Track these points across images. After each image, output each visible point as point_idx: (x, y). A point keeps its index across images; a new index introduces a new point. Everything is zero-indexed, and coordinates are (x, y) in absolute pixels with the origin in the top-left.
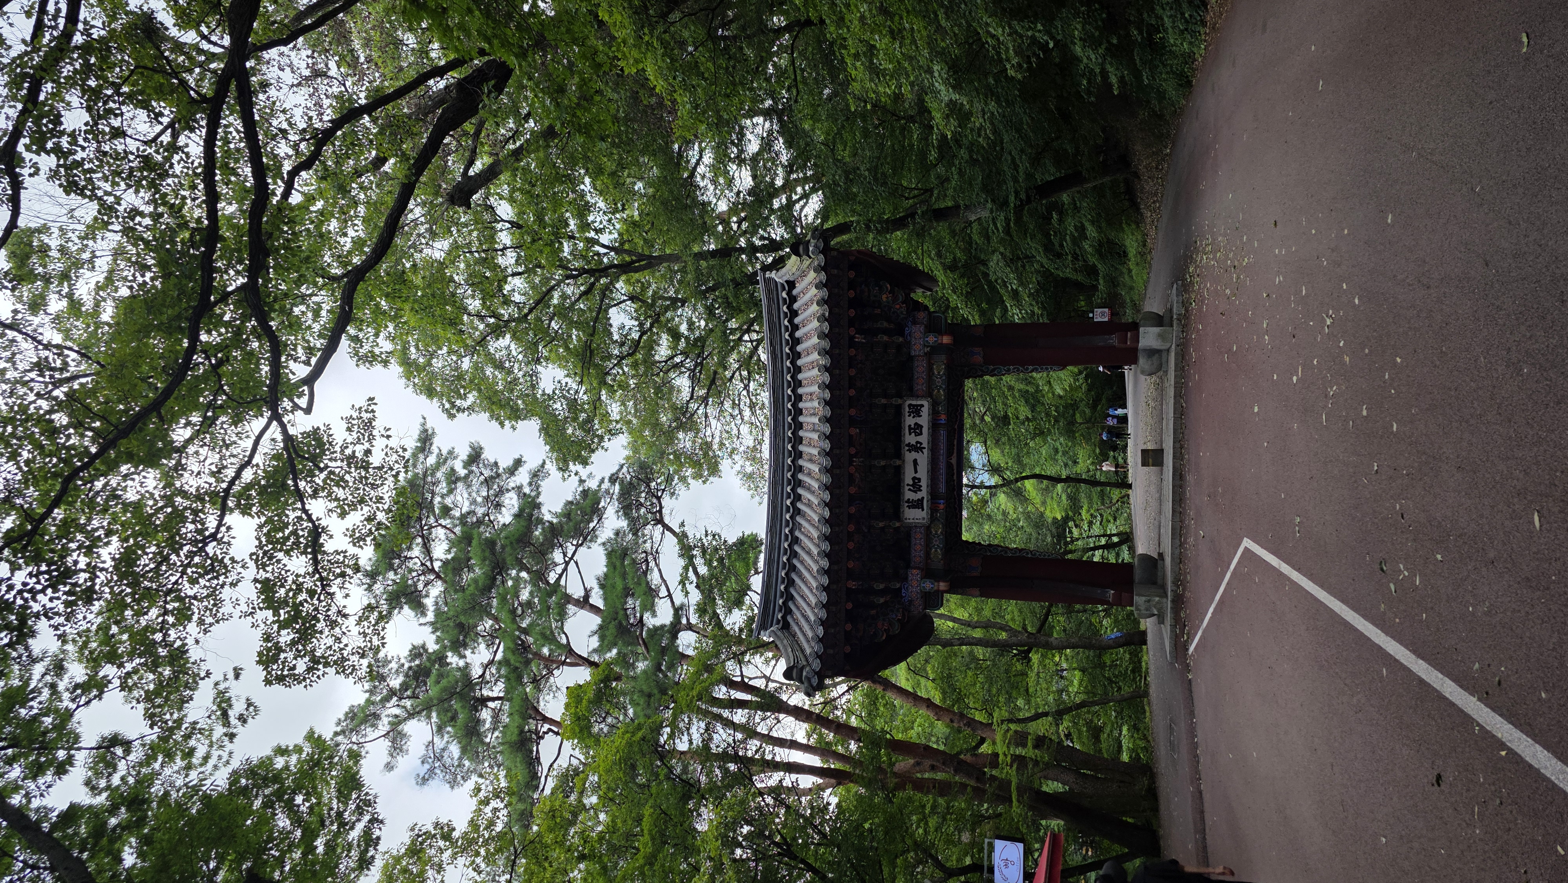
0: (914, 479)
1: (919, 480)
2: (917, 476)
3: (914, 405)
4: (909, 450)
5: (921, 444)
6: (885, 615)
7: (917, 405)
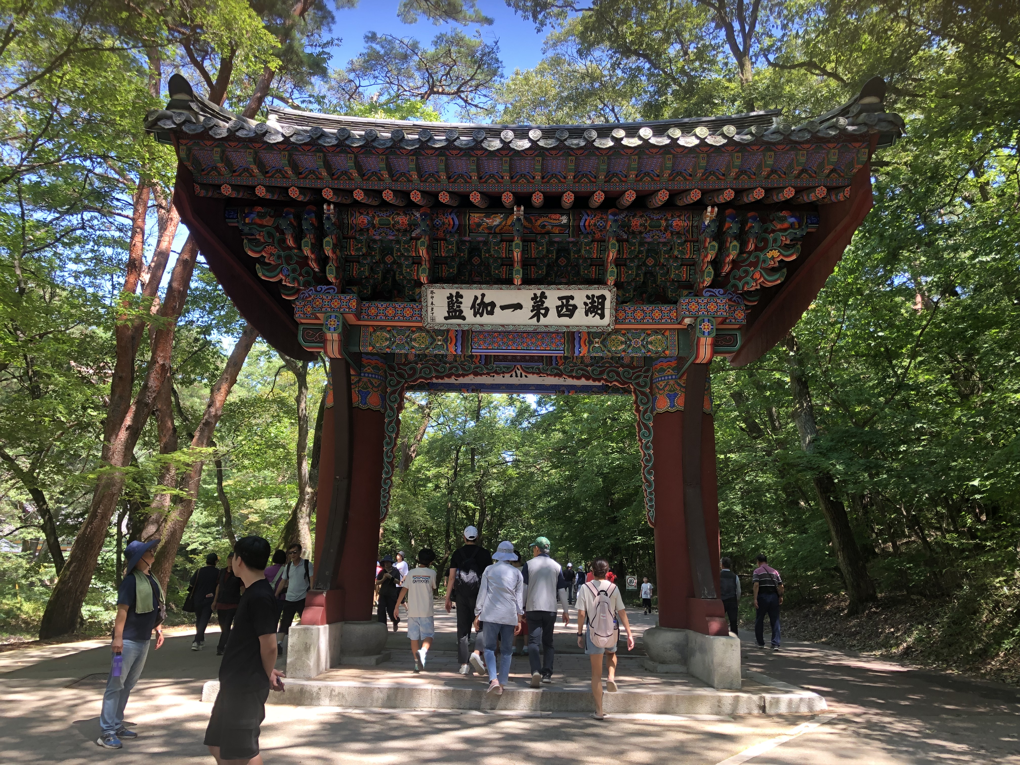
0: (493, 305)
1: (491, 313)
2: (497, 310)
3: (603, 304)
4: (535, 298)
5: (545, 315)
6: (288, 259)
7: (603, 309)
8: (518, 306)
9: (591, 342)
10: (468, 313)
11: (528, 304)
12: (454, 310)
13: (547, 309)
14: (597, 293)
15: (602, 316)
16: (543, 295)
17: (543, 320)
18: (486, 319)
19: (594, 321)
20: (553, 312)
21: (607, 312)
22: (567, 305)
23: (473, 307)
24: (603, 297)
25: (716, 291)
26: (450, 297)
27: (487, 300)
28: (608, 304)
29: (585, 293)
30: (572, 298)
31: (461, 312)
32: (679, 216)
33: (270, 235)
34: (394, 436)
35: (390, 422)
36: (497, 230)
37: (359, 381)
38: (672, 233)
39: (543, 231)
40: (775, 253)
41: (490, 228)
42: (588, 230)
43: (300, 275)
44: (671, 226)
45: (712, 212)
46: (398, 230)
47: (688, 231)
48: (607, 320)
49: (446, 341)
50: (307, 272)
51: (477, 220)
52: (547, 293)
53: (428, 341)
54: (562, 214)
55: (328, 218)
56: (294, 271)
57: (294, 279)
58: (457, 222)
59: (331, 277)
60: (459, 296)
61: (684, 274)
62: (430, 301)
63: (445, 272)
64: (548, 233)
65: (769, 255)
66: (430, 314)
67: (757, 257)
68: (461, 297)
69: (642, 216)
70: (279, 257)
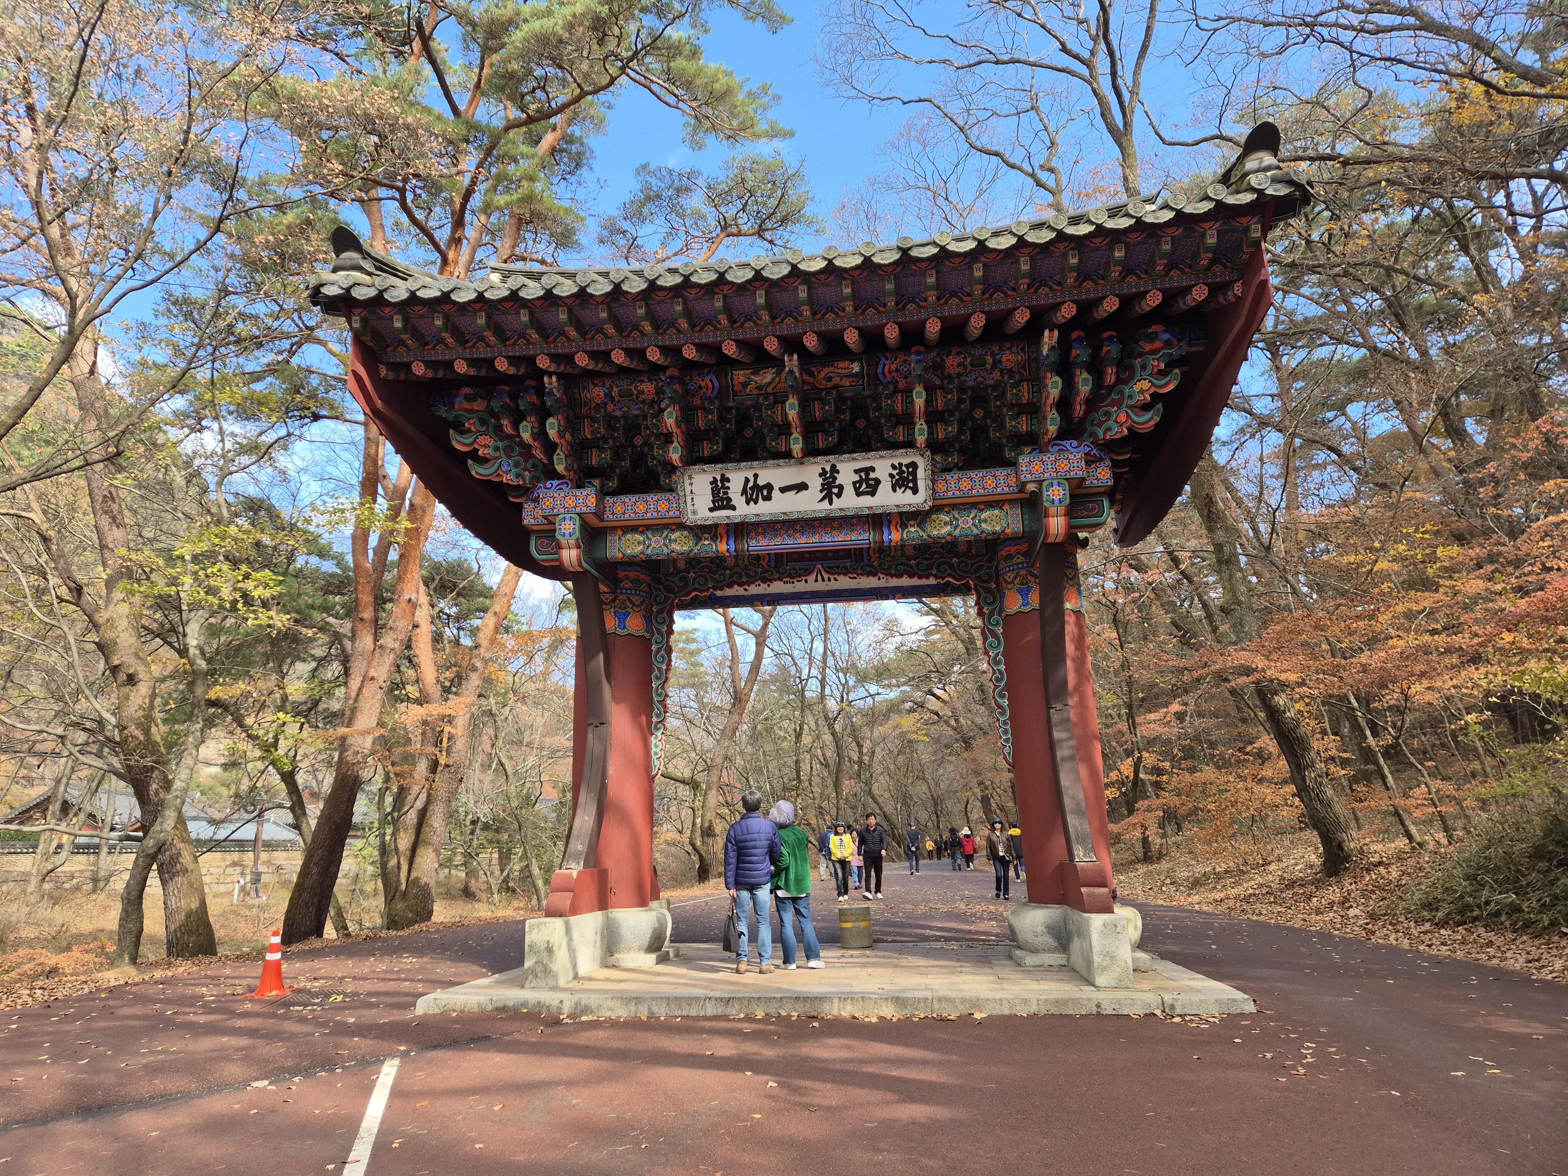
0: (769, 487)
1: (768, 498)
2: (776, 493)
3: (914, 474)
4: (823, 473)
5: (839, 495)
6: (507, 450)
8: (803, 487)
9: (904, 526)
10: (738, 500)
11: (815, 483)
12: (721, 501)
13: (841, 488)
14: (906, 461)
15: (915, 491)
16: (834, 470)
17: (837, 503)
18: (762, 508)
19: (904, 498)
20: (849, 490)
21: (921, 484)
22: (867, 479)
23: (744, 492)
24: (914, 465)
25: (1067, 443)
26: (714, 481)
27: (761, 482)
28: (921, 473)
29: (889, 462)
30: (873, 469)
31: (729, 500)
32: (1009, 349)
33: (483, 422)
34: (664, 667)
35: (659, 650)
36: (770, 390)
37: (614, 600)
38: (1001, 371)
39: (829, 385)
40: (1145, 385)
41: (760, 388)
42: (889, 378)
43: (525, 469)
44: (1000, 362)
45: (1050, 337)
46: (643, 402)
47: (1024, 367)
48: (920, 497)
49: (714, 537)
50: (534, 466)
51: (742, 379)
52: (839, 467)
53: (692, 540)
54: (853, 361)
55: (551, 393)
56: (517, 465)
57: (517, 476)
58: (717, 384)
59: (560, 468)
60: (725, 479)
61: (1023, 425)
62: (688, 489)
63: (707, 450)
64: (836, 387)
65: (1137, 387)
66: (690, 507)
67: (1121, 393)
68: (728, 480)
69: (958, 354)
70: (497, 449)
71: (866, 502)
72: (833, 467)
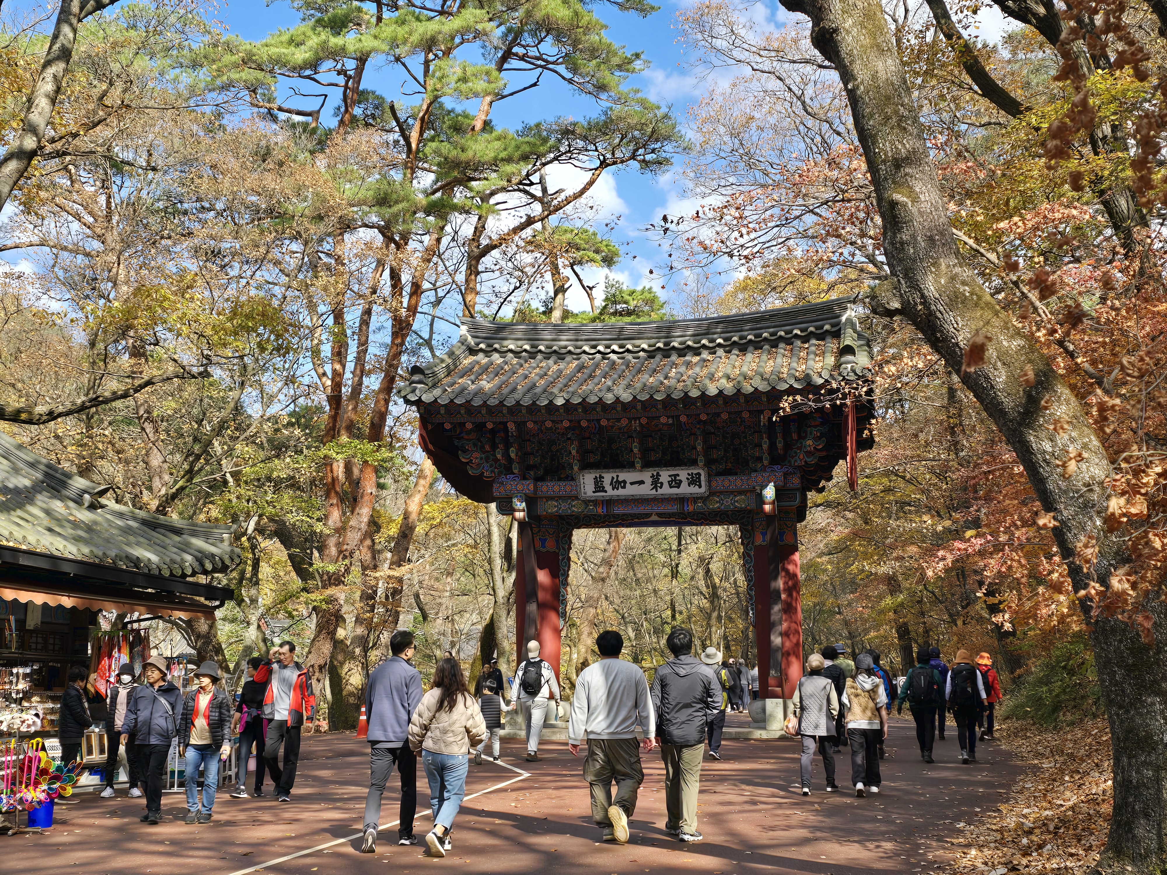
0: (624, 482)
1: (624, 487)
2: (628, 485)
3: (699, 478)
4: (653, 476)
5: (661, 487)
6: (487, 459)
7: (700, 482)
8: (642, 482)
9: (695, 503)
10: (608, 488)
11: (649, 481)
12: (599, 487)
13: (662, 484)
14: (695, 472)
15: (700, 487)
16: (658, 475)
17: (660, 491)
18: (621, 492)
19: (694, 490)
20: (666, 485)
21: (703, 483)
22: (675, 480)
23: (611, 484)
24: (699, 474)
25: (775, 467)
26: (596, 478)
27: (620, 479)
28: (703, 478)
29: (686, 472)
30: (678, 475)
31: (604, 487)
33: (475, 445)
34: (567, 569)
35: (564, 559)
36: (625, 430)
40: (811, 443)
41: (620, 429)
42: (687, 428)
43: (496, 469)
46: (558, 434)
47: (755, 426)
48: (703, 489)
49: (595, 505)
50: (500, 465)
51: (611, 424)
52: (661, 473)
53: (583, 506)
55: (512, 434)
56: (491, 467)
57: (492, 472)
58: (597, 426)
59: (516, 471)
60: (601, 477)
62: (582, 481)
63: (592, 458)
64: (659, 431)
65: (808, 443)
66: (583, 490)
67: (802, 444)
68: (603, 478)
70: (481, 458)
71: (675, 491)
72: (658, 474)
